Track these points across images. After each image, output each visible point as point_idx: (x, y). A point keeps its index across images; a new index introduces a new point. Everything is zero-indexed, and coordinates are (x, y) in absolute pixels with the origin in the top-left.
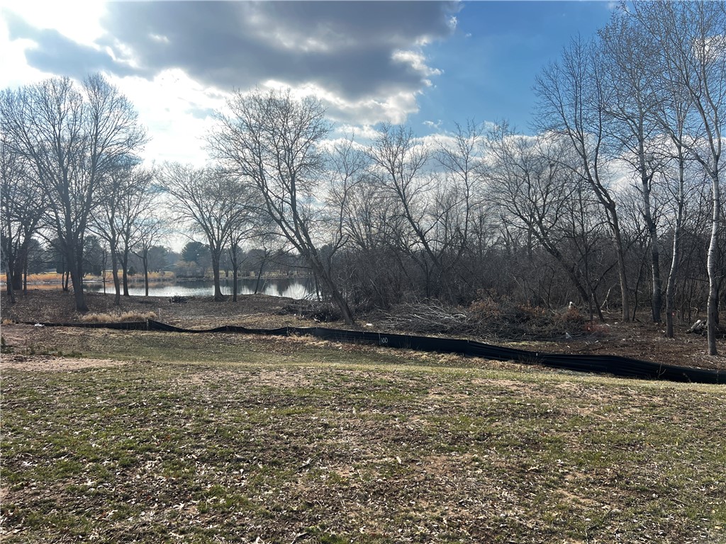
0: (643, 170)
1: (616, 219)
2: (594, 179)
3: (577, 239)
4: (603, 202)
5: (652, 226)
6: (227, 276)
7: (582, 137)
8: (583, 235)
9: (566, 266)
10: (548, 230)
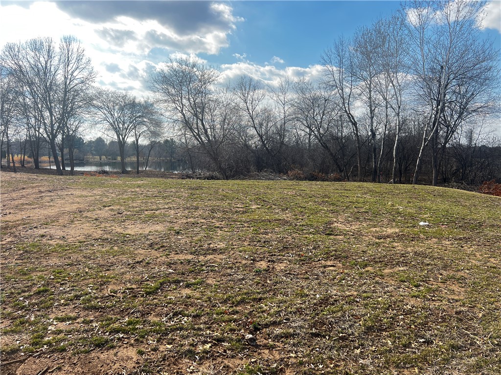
0: (371, 106)
1: (357, 131)
2: (348, 110)
3: (339, 139)
4: (351, 121)
5: (374, 134)
6: (101, 160)
7: (342, 88)
8: (342, 138)
10: (323, 135)
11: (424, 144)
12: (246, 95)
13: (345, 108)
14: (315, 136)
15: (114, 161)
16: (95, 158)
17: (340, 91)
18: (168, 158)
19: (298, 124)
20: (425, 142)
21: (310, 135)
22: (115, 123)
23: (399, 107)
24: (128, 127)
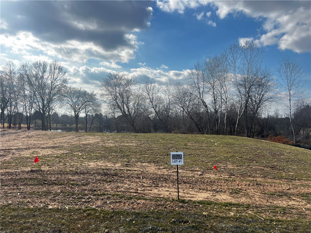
0: (214, 97)
1: (207, 110)
3: (198, 114)
4: (204, 105)
6: (57, 126)
8: (200, 113)
9: (195, 122)
10: (190, 112)
11: (239, 117)
12: (149, 91)
13: (201, 98)
14: (186, 112)
15: (65, 127)
16: (54, 125)
17: (198, 89)
18: (98, 125)
19: (177, 106)
20: (239, 116)
21: (183, 112)
22: (73, 105)
23: (227, 99)
24: (81, 107)
